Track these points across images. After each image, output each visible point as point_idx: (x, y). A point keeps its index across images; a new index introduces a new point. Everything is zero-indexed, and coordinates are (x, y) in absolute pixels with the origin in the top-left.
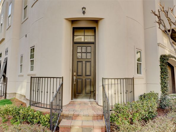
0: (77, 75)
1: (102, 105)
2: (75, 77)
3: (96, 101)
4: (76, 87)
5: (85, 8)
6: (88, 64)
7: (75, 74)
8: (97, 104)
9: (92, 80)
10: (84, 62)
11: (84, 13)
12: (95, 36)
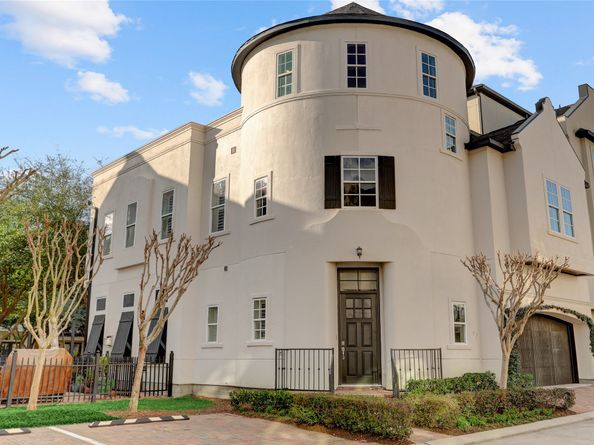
0: (347, 345)
1: (391, 388)
2: (343, 349)
3: (383, 385)
4: (346, 365)
5: (360, 249)
6: (367, 328)
7: (343, 343)
8: (385, 389)
9: (375, 353)
10: (359, 324)
11: (359, 255)
12: (377, 281)
